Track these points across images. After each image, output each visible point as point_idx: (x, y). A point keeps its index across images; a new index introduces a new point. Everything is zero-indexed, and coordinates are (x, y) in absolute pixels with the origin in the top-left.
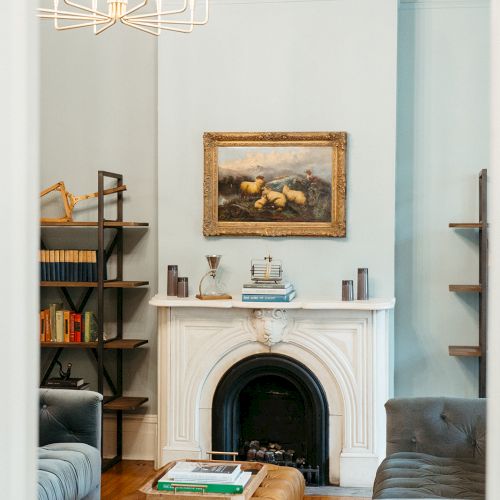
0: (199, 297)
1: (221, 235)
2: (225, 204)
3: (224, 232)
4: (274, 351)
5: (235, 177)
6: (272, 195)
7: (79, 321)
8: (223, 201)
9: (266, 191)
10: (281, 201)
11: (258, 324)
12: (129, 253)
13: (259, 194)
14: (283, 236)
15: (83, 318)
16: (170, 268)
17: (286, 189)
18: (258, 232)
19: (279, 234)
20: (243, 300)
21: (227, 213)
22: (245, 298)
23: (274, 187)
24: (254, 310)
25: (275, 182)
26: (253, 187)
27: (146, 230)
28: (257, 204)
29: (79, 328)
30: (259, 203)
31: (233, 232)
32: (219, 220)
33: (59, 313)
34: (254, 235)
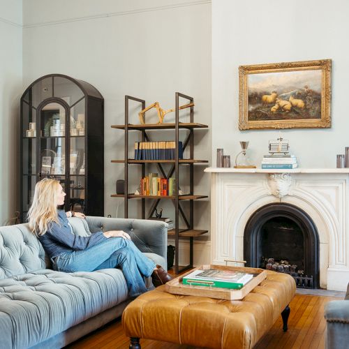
0: (235, 167)
1: (250, 129)
2: (253, 110)
3: (252, 127)
4: (283, 201)
5: (259, 94)
6: (282, 103)
7: (166, 183)
8: (251, 108)
9: (278, 101)
10: (288, 106)
11: (272, 183)
13: (274, 103)
14: (289, 128)
15: (168, 182)
16: (219, 150)
17: (291, 99)
18: (273, 126)
19: (287, 127)
20: (263, 168)
21: (254, 116)
22: (264, 166)
23: (283, 98)
24: (270, 174)
25: (284, 94)
26: (270, 98)
28: (272, 109)
29: (166, 187)
30: (274, 108)
31: (258, 127)
32: (249, 120)
33: (154, 179)
34: (271, 129)
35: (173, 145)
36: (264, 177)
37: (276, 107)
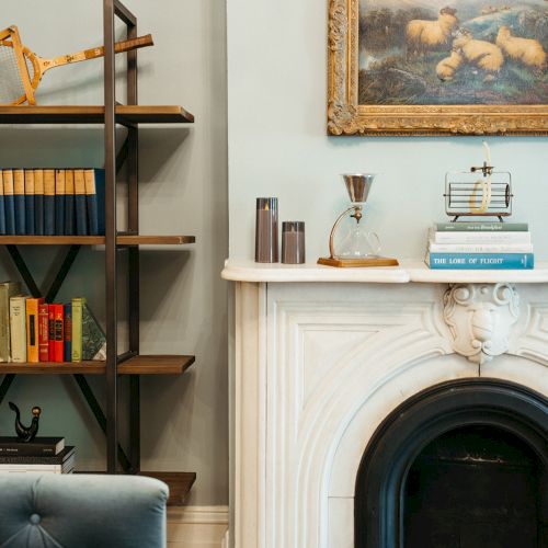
0: (331, 262)
1: (368, 132)
2: (374, 68)
3: (373, 126)
4: (486, 374)
5: (394, 12)
6: (475, 48)
7: (59, 317)
8: (370, 61)
9: (460, 39)
10: (493, 60)
12: (150, 178)
14: (499, 133)
15: (67, 310)
16: (262, 203)
18: (445, 125)
19: (493, 128)
20: (433, 267)
21: (376, 88)
22: (438, 261)
23: (478, 32)
24: (449, 288)
25: (480, 20)
26: (433, 31)
27: (185, 134)
28: (441, 68)
31: (394, 126)
32: (362, 101)
33: (18, 303)
34: (437, 132)
35: (87, 184)
36: (429, 295)
37: (453, 59)
